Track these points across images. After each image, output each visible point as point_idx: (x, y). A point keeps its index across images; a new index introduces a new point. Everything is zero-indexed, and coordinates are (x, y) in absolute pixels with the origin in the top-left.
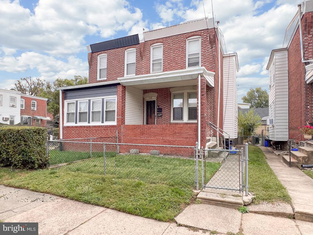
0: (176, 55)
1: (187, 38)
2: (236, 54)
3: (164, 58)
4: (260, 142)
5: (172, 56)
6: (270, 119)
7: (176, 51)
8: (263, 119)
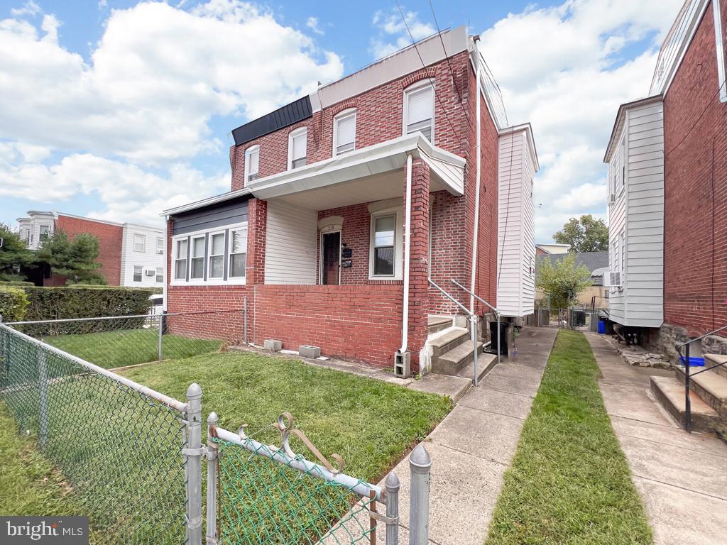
0: (382, 129)
1: (404, 88)
2: (528, 126)
3: (358, 139)
4: (588, 320)
5: (373, 132)
6: (613, 272)
7: (382, 120)
8: (595, 273)
